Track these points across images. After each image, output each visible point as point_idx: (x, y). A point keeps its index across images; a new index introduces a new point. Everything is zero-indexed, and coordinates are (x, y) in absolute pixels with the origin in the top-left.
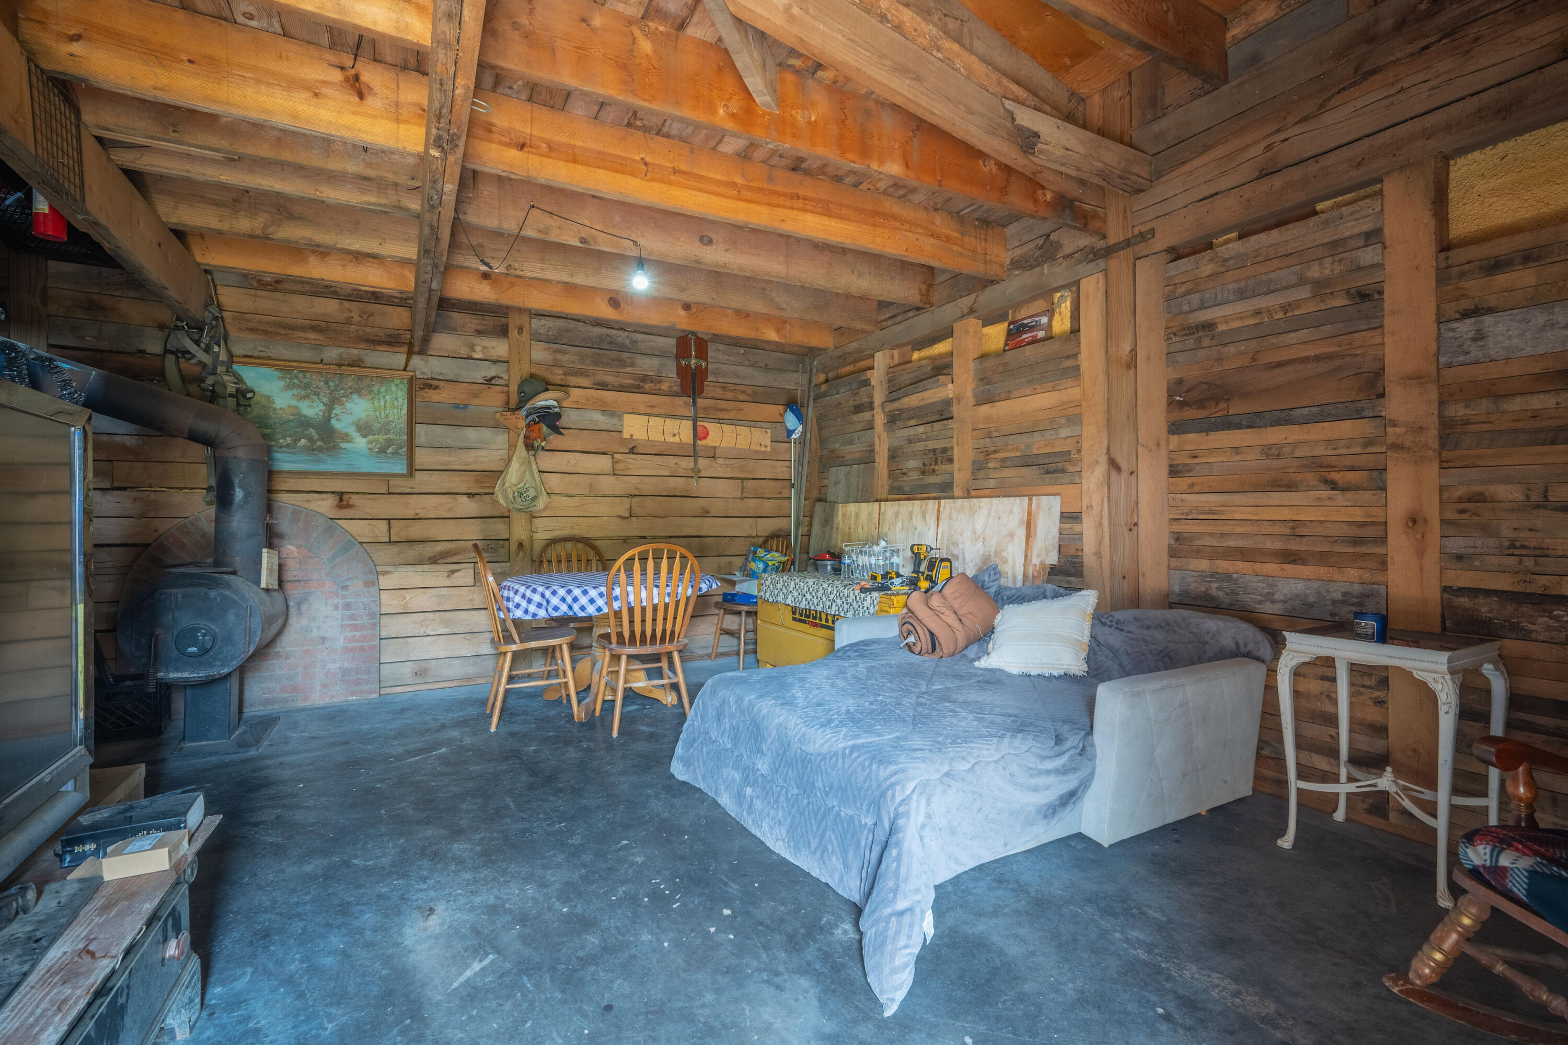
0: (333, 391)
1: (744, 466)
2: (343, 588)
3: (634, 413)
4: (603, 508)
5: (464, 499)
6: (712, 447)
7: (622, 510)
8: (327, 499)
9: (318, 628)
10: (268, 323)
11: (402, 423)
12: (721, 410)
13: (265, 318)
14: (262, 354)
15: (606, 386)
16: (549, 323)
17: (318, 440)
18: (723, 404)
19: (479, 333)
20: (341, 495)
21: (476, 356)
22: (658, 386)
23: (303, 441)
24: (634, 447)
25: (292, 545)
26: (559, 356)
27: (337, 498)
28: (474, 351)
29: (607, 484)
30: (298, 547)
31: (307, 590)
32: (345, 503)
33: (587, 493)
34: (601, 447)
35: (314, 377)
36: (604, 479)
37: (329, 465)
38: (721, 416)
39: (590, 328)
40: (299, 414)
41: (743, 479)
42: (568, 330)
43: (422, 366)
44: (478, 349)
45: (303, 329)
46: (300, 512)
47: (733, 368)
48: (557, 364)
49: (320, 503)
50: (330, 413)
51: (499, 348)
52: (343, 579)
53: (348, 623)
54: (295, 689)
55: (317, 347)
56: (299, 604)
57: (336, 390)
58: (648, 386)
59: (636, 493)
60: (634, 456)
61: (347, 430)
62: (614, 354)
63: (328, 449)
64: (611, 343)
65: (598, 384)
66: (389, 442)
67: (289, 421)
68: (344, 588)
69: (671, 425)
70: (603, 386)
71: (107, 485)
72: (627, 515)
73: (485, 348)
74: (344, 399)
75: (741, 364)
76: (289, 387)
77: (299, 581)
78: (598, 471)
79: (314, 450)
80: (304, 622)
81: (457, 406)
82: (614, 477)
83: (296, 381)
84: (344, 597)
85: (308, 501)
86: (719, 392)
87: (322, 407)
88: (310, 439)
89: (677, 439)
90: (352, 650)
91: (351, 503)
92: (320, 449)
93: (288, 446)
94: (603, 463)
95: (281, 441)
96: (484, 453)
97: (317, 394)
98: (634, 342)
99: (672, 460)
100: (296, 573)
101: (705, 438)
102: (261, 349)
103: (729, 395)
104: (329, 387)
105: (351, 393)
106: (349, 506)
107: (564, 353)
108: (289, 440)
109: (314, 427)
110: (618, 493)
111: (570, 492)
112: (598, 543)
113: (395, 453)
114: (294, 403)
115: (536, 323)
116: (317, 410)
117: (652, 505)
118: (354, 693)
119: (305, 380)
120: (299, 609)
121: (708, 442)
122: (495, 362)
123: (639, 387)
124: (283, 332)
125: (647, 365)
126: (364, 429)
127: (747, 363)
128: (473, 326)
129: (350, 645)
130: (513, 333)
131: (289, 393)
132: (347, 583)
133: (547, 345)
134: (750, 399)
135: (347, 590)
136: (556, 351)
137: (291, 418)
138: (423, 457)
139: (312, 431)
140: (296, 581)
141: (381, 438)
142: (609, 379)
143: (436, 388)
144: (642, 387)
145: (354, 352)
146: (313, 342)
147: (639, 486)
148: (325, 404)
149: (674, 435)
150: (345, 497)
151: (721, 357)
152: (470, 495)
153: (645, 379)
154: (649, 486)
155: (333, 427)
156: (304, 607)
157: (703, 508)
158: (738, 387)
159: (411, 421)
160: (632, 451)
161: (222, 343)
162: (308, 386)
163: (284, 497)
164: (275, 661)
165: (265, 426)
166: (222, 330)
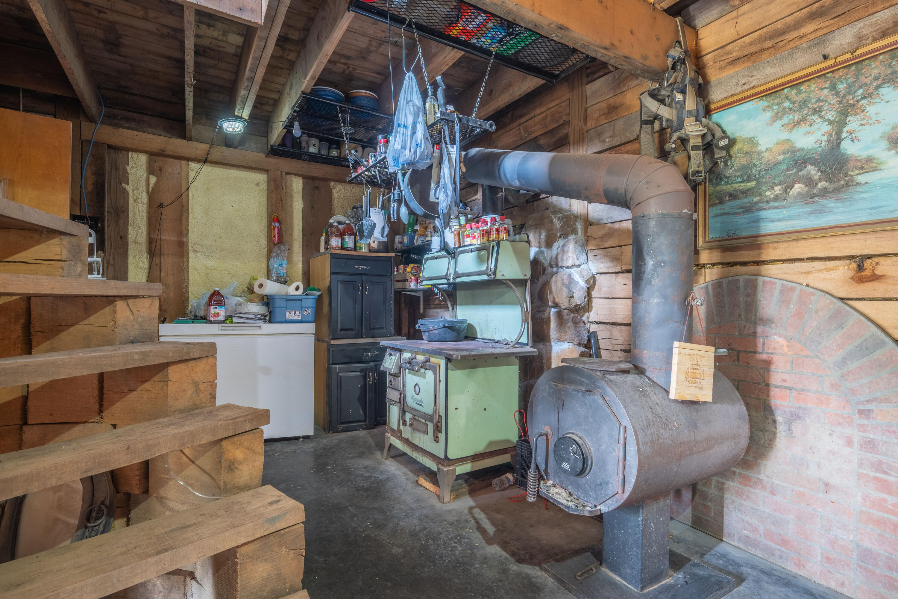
0: (844, 96)
2: (861, 412)
8: (836, 268)
9: (819, 465)
10: (751, 44)
13: (747, 39)
14: (745, 87)
17: (820, 180)
20: (859, 260)
23: (798, 187)
25: (780, 336)
27: (854, 265)
30: (789, 340)
31: (802, 405)
32: (867, 273)
35: (813, 87)
40: (793, 151)
45: (798, 24)
46: (792, 289)
49: (825, 275)
50: (839, 133)
52: (862, 398)
53: (872, 474)
55: (820, 41)
56: (789, 423)
57: (850, 93)
61: (870, 152)
63: (837, 190)
67: (779, 163)
68: (864, 413)
71: (618, 269)
74: (864, 102)
76: (778, 116)
77: (790, 389)
79: (813, 196)
83: (787, 104)
84: (862, 428)
85: (807, 273)
87: (826, 128)
88: (809, 182)
90: (878, 523)
91: (878, 272)
92: (824, 193)
93: (776, 198)
95: (768, 193)
97: (817, 111)
100: (785, 376)
102: (743, 81)
104: (837, 94)
105: (878, 87)
106: (875, 278)
108: (778, 190)
109: (815, 162)
114: (785, 135)
116: (818, 135)
119: (799, 98)
120: (790, 429)
124: (769, 44)
129: (878, 514)
131: (779, 124)
132: (869, 406)
135: (868, 417)
137: (781, 158)
139: (811, 169)
140: (786, 388)
146: (813, 36)
148: (830, 122)
150: (868, 264)
155: (844, 155)
156: (797, 427)
161: (689, 89)
162: (804, 103)
163: (771, 270)
164: (758, 493)
165: (749, 179)
166: (690, 74)
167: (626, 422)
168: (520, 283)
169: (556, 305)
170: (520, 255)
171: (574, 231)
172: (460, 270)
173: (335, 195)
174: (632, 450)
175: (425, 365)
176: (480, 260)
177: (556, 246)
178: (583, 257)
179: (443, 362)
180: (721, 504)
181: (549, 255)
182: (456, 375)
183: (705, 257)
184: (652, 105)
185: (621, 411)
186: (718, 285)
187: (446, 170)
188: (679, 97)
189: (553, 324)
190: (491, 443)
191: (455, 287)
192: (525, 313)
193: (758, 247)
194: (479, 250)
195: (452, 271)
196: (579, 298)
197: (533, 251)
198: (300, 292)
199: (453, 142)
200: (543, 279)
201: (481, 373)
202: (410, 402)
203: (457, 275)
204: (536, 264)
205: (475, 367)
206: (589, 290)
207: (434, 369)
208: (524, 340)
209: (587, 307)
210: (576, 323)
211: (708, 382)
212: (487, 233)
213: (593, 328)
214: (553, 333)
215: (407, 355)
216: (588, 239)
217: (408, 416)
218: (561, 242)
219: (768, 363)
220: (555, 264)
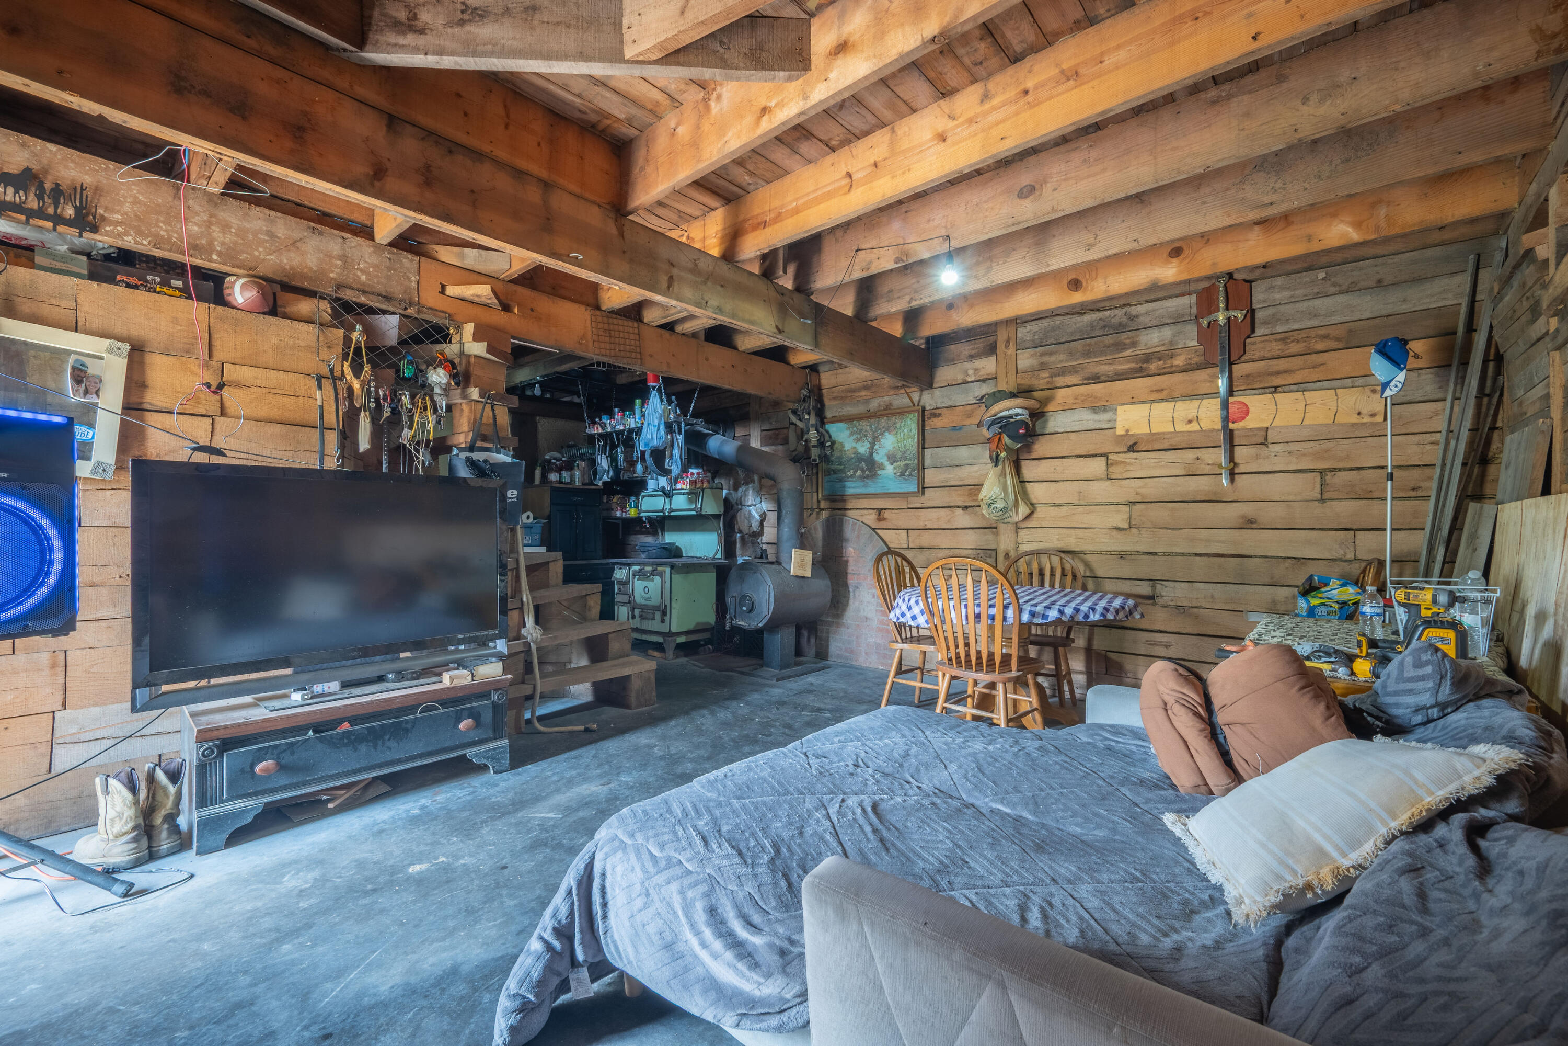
0: (874, 431)
1: (1327, 451)
3: (1135, 403)
4: (1097, 518)
5: (959, 511)
6: (1259, 429)
7: (1119, 518)
8: (872, 514)
9: (865, 610)
10: (842, 391)
11: (913, 450)
12: (1278, 373)
13: (841, 388)
14: (840, 414)
15: (1098, 378)
16: (1034, 327)
17: (867, 470)
18: (1282, 364)
19: (972, 357)
20: (880, 511)
21: (969, 379)
22: (1169, 363)
23: (859, 472)
24: (1135, 444)
25: (851, 547)
26: (1046, 359)
27: (877, 513)
28: (968, 375)
29: (1101, 491)
31: (859, 581)
32: (881, 517)
33: (1076, 502)
34: (1093, 449)
35: (864, 424)
36: (1095, 485)
37: (873, 488)
38: (1277, 381)
39: (1079, 319)
40: (857, 453)
41: (1322, 472)
42: (1053, 329)
43: (929, 400)
44: (971, 372)
45: (860, 389)
46: (856, 524)
47: (1304, 306)
48: (1043, 367)
49: (868, 517)
50: (873, 449)
51: (988, 365)
54: (852, 652)
55: (867, 401)
56: (854, 590)
57: (876, 431)
58: (1153, 367)
59: (1138, 499)
60: (1135, 455)
61: (882, 461)
62: (1109, 340)
63: (872, 476)
64: (1104, 327)
65: (1088, 379)
66: (907, 466)
67: (852, 458)
69: (1186, 409)
70: (1095, 379)
72: (1126, 526)
73: (976, 370)
74: (880, 436)
75: (1317, 296)
76: (852, 434)
77: (854, 574)
78: (1090, 477)
80: (857, 604)
81: (954, 429)
82: (1109, 482)
83: (855, 428)
85: (862, 516)
86: (1276, 348)
87: (868, 445)
88: (863, 471)
89: (1195, 427)
91: (885, 517)
92: (868, 477)
93: (851, 476)
94: (1098, 466)
95: (848, 473)
96: (976, 468)
97: (865, 435)
98: (1132, 318)
99: (1190, 455)
100: (853, 568)
101: (1243, 418)
102: (839, 410)
103: (1295, 348)
104: (872, 429)
105: (884, 431)
106: (884, 519)
107: (1051, 354)
108: (851, 472)
109: (865, 461)
110: (1116, 501)
111: (1057, 502)
112: (1089, 558)
113: (910, 475)
114: (854, 445)
115: (1023, 332)
116: (866, 448)
117: (1160, 513)
118: (882, 664)
119: (859, 427)
120: (854, 594)
121: (1251, 422)
122: (983, 381)
123: (1141, 369)
124: (850, 395)
125: (1152, 339)
126: (892, 458)
127: (1332, 290)
128: (967, 353)
129: (881, 626)
130: (1001, 346)
131: (852, 438)
133: (1032, 351)
134: (1341, 346)
136: (1042, 355)
137: (853, 456)
138: (931, 477)
139: (863, 464)
141: (902, 464)
142: (1105, 369)
143: (939, 415)
144: (1146, 369)
145: (887, 398)
146: (865, 398)
147: (1140, 491)
148: (870, 443)
149: (1190, 422)
150: (882, 513)
151: (1277, 296)
152: (965, 508)
153: (1148, 358)
154: (1152, 489)
155: (874, 460)
156: (857, 593)
157: (1243, 517)
158: (1313, 333)
159: (922, 445)
160: (1132, 448)
161: (812, 413)
162: (861, 431)
163: (850, 513)
164: (842, 629)
165: (841, 464)
166: (813, 403)
167: (770, 583)
168: (717, 517)
169: (740, 532)
170: (716, 497)
171: (753, 481)
172: (674, 507)
173: (540, 428)
174: (772, 595)
175: (653, 573)
176: (690, 501)
177: (740, 490)
178: (758, 499)
179: (668, 570)
180: (828, 642)
181: (735, 496)
182: (677, 578)
183: (823, 505)
184: (794, 419)
185: (768, 579)
186: (827, 520)
187: (676, 452)
188: (807, 417)
189: (738, 545)
190: (698, 624)
191: (664, 518)
192: (719, 537)
193: (845, 501)
194: (689, 493)
195: (667, 507)
196: (755, 526)
197: (725, 492)
198: (531, 520)
199: (680, 433)
200: (731, 513)
201: (692, 576)
202: (638, 600)
203: (671, 510)
204: (727, 502)
205: (688, 573)
206: (762, 521)
207: (661, 575)
208: (719, 555)
209: (761, 533)
210: (753, 543)
211: (809, 568)
212: (694, 483)
213: (764, 547)
214: (738, 551)
215: (636, 568)
216: (761, 487)
217: (637, 612)
218: (743, 488)
219: (847, 562)
220: (740, 502)
